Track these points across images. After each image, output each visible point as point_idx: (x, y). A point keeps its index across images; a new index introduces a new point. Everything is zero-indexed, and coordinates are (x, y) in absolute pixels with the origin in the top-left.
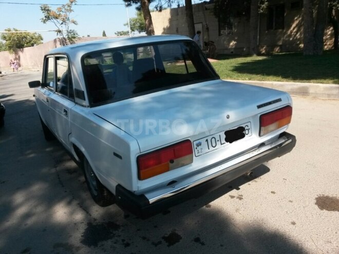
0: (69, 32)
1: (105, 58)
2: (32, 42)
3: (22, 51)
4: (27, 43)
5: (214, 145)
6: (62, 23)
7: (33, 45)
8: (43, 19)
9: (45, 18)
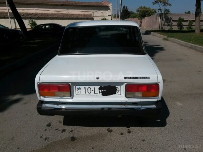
0: (166, 10)
1: (184, 26)
2: (150, 14)
3: (144, 18)
4: (148, 14)
5: (89, 92)
6: (163, 5)
7: (150, 16)
8: (153, 3)
9: (155, 2)
